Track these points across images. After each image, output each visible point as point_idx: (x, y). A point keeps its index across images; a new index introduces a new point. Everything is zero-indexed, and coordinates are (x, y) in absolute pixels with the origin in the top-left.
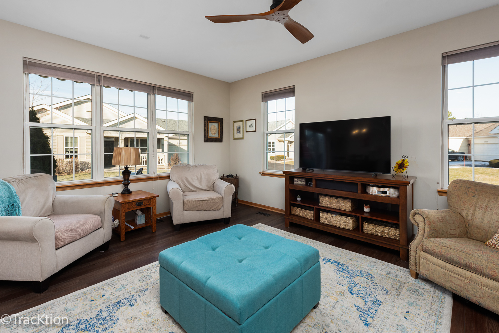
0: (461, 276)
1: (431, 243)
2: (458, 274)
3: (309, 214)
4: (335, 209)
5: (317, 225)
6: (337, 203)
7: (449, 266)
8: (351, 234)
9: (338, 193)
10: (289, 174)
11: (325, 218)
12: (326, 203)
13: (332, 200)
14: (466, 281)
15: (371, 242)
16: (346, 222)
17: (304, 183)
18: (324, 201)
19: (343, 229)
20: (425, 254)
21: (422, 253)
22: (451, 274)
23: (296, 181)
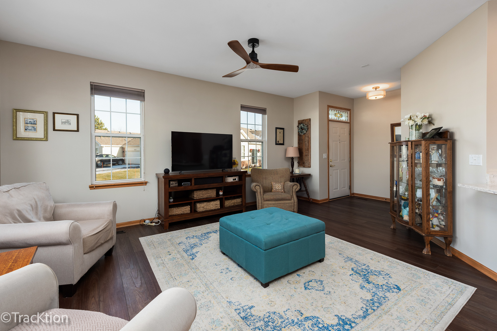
0: (281, 204)
1: (268, 196)
2: (280, 204)
3: (186, 209)
4: (207, 198)
5: (197, 215)
6: (208, 194)
7: (277, 202)
8: (220, 211)
9: (206, 186)
10: (169, 179)
11: (201, 207)
12: (200, 196)
13: (204, 192)
14: (282, 205)
15: (230, 211)
16: (216, 205)
17: (177, 185)
18: (197, 195)
19: (215, 210)
20: (266, 202)
21: (265, 202)
22: (277, 205)
23: (172, 184)
